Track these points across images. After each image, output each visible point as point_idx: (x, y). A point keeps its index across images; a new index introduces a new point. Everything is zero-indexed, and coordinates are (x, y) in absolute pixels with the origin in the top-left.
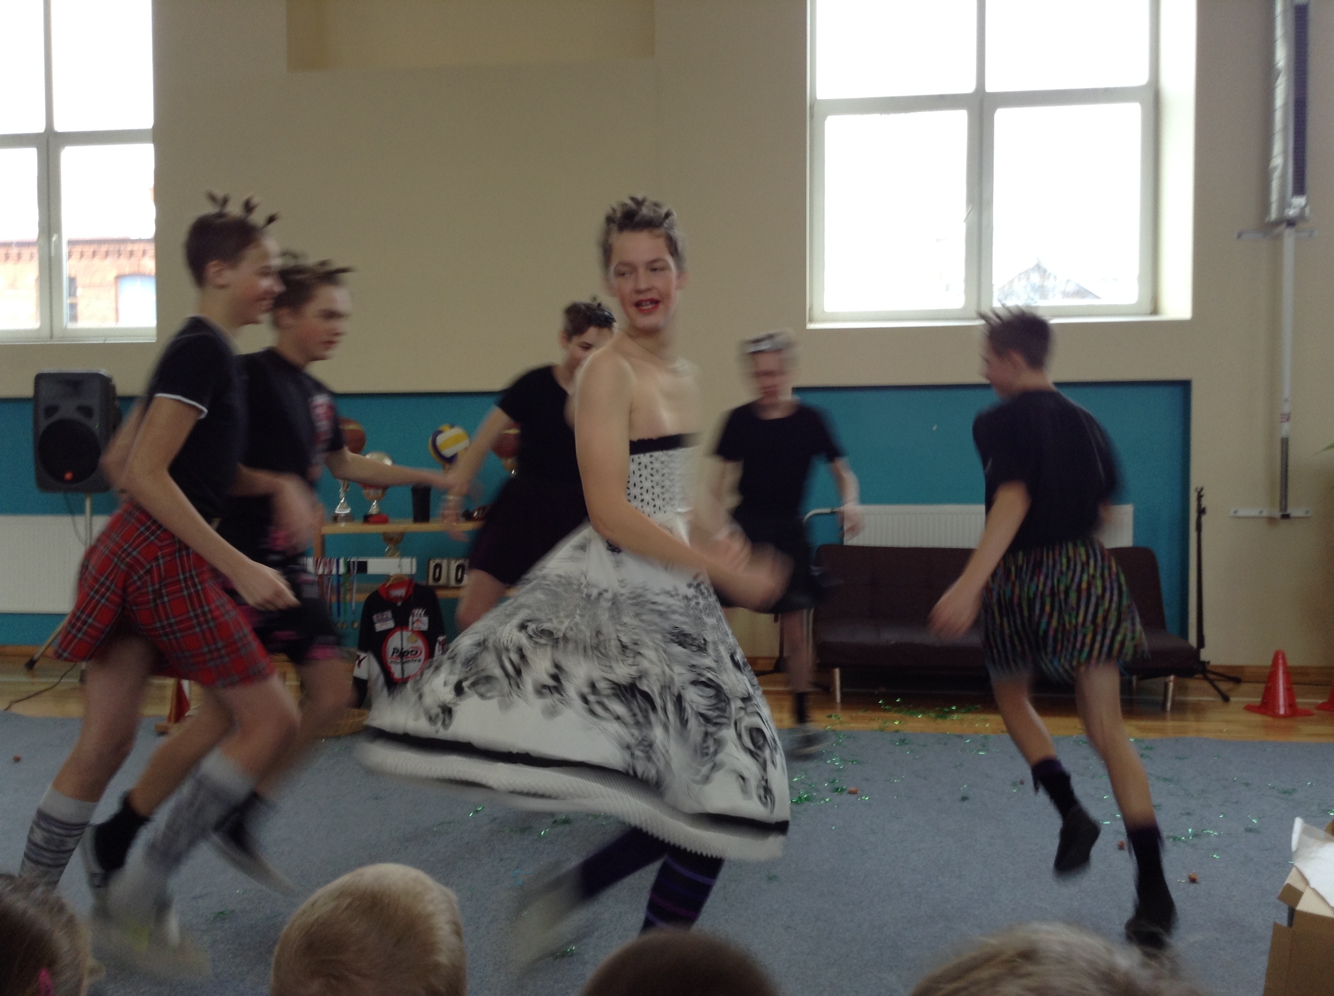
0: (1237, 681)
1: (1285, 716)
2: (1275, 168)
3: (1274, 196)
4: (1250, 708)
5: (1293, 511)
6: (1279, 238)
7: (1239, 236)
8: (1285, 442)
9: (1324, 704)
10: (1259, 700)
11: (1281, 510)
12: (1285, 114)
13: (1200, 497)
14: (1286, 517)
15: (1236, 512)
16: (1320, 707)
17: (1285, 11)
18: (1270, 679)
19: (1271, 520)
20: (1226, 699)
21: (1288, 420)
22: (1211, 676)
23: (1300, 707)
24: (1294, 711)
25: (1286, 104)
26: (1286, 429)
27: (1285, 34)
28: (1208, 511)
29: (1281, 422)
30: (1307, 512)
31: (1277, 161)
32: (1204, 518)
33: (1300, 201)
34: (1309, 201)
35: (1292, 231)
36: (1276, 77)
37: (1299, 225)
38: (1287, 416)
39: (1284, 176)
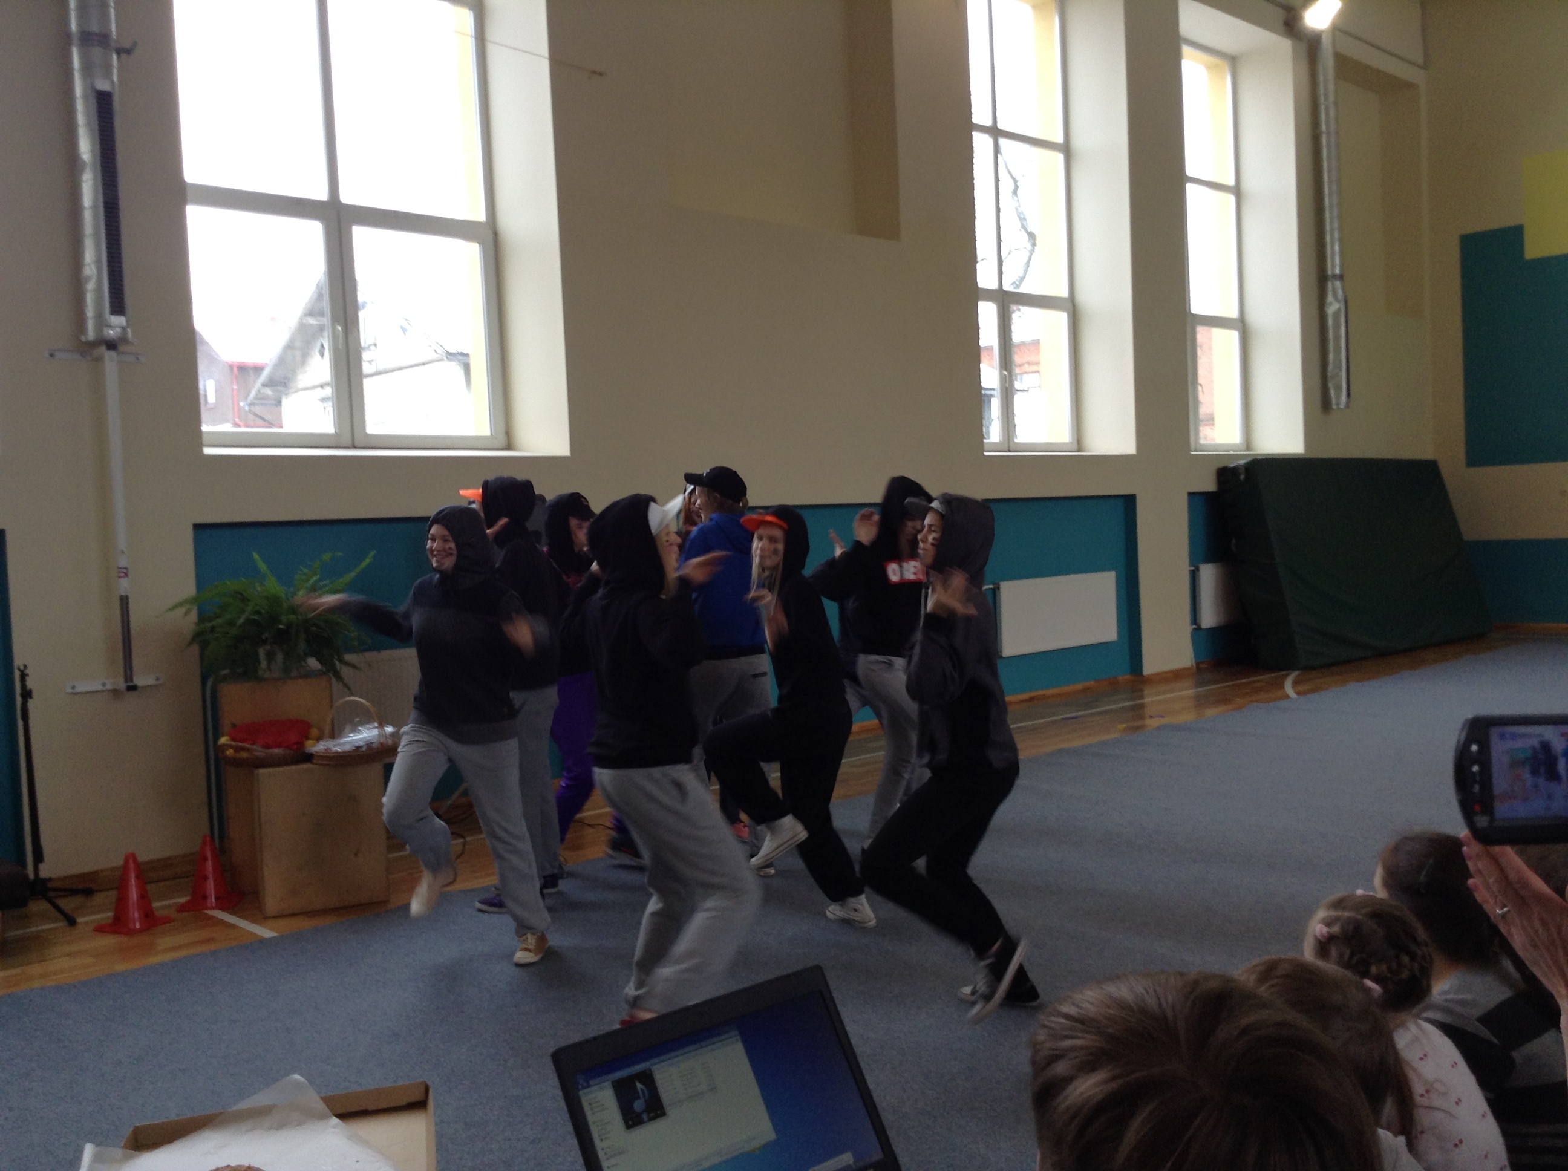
0: (88, 892)
1: (141, 931)
2: (88, 278)
3: (90, 312)
4: (100, 929)
5: (139, 681)
6: (99, 360)
7: (52, 355)
8: (124, 601)
9: (187, 902)
10: (111, 914)
11: (126, 681)
12: (95, 216)
13: (23, 676)
14: (132, 688)
15: (73, 687)
16: (182, 908)
17: (85, 97)
18: (121, 886)
19: (115, 692)
20: (72, 922)
21: (126, 575)
22: (51, 894)
23: (158, 913)
24: (151, 921)
25: (95, 207)
26: (124, 586)
27: (88, 124)
28: (34, 694)
29: (119, 577)
30: (158, 679)
31: (90, 270)
32: (32, 704)
33: (118, 321)
34: (127, 321)
35: (113, 354)
36: (82, 171)
37: (121, 348)
38: (125, 571)
39: (98, 289)
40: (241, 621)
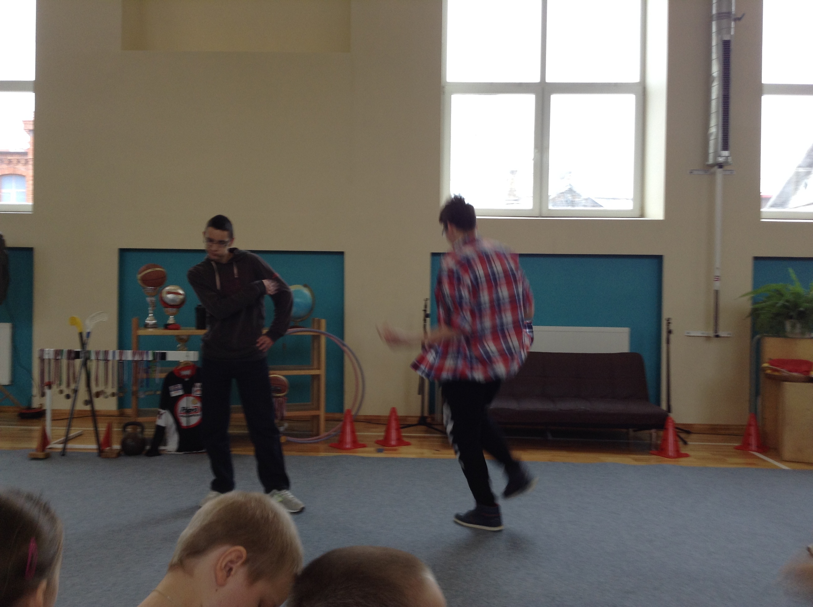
0: (688, 432)
2: (711, 134)
3: (711, 150)
5: (721, 334)
6: (714, 174)
7: (691, 173)
8: (717, 292)
9: (740, 446)
11: (714, 333)
12: (718, 102)
13: (668, 323)
14: (717, 336)
15: (688, 333)
16: (737, 448)
17: (717, 45)
19: (708, 338)
20: (685, 443)
21: (718, 279)
25: (718, 98)
26: (717, 285)
27: (718, 58)
28: (674, 332)
29: (715, 281)
30: (730, 334)
31: (713, 130)
32: (671, 336)
33: (726, 153)
34: (730, 154)
35: (720, 170)
36: (712, 82)
37: (726, 168)
38: (717, 277)
39: (716, 139)
40: (778, 305)
